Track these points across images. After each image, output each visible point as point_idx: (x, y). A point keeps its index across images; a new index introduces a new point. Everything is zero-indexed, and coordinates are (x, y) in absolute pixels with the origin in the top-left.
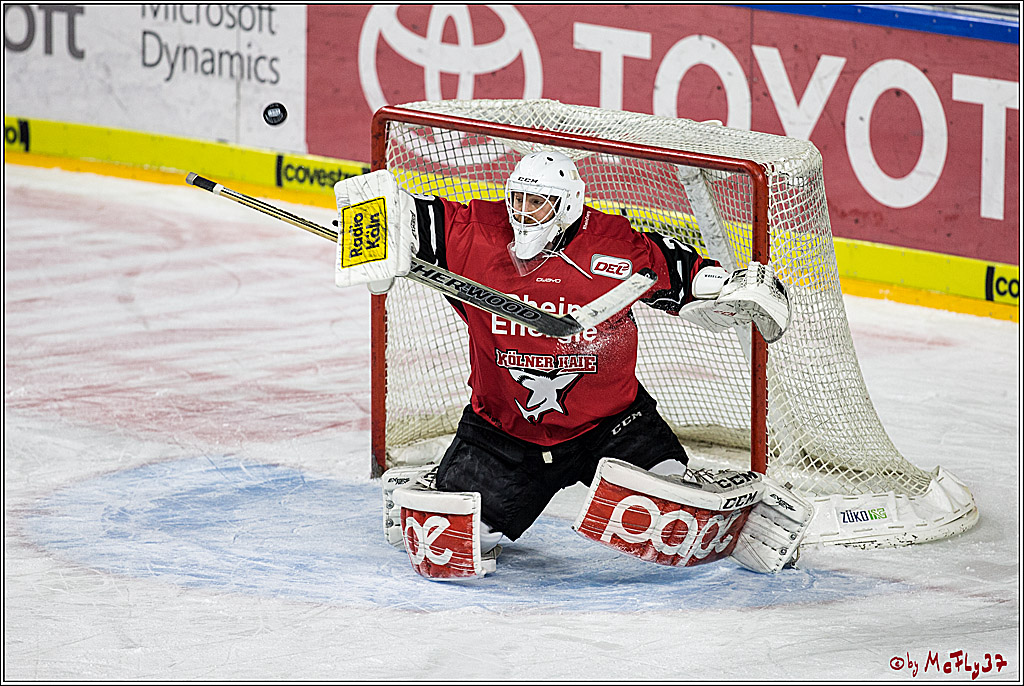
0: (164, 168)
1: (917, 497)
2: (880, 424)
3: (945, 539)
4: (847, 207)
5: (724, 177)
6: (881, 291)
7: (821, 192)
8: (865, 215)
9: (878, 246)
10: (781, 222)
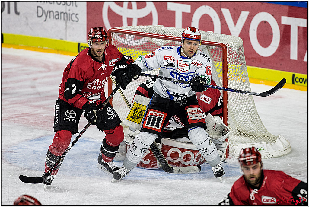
0: (44, 47)
1: (273, 144)
2: (261, 122)
3: (282, 156)
4: (250, 56)
5: (214, 48)
6: (261, 82)
7: (243, 52)
8: (256, 59)
9: (260, 68)
10: (231, 62)
